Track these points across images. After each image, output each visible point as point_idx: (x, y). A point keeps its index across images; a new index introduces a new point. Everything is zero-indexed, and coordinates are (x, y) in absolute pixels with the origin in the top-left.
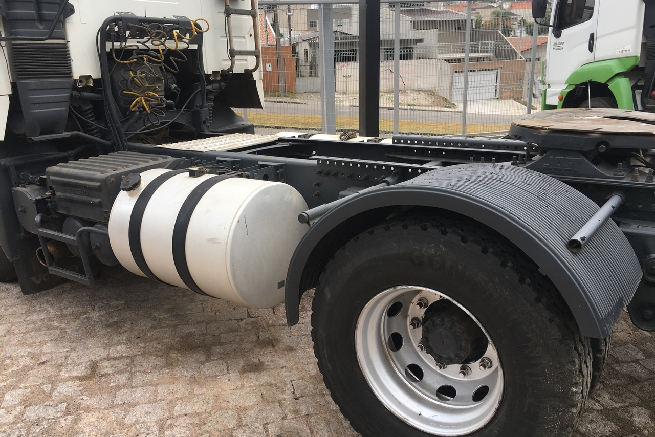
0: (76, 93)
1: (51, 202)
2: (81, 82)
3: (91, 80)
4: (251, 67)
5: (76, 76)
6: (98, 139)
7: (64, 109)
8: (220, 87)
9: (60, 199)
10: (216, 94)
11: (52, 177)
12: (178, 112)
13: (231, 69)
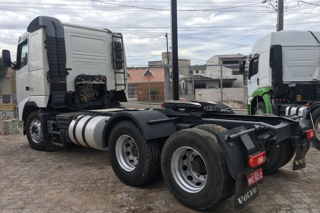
0: (67, 95)
1: (56, 124)
2: (69, 92)
3: (72, 92)
4: (123, 89)
5: (68, 91)
6: (72, 109)
7: (63, 100)
8: (113, 95)
9: (59, 123)
10: (111, 97)
11: (57, 117)
12: (98, 102)
13: (116, 89)
